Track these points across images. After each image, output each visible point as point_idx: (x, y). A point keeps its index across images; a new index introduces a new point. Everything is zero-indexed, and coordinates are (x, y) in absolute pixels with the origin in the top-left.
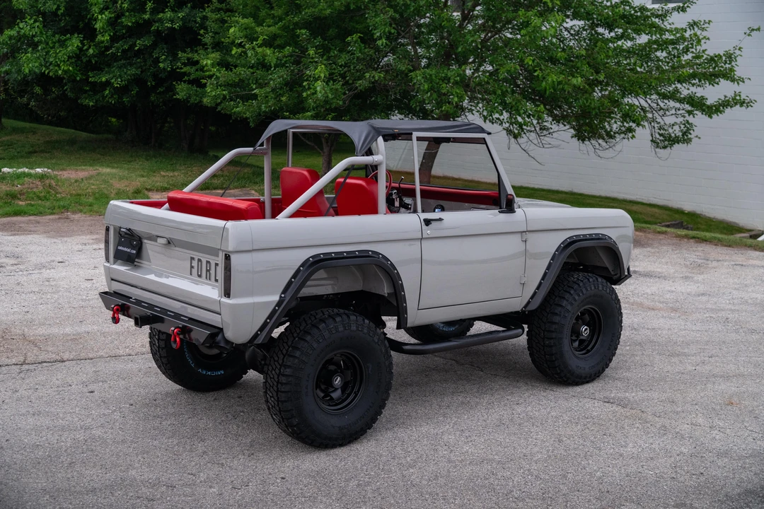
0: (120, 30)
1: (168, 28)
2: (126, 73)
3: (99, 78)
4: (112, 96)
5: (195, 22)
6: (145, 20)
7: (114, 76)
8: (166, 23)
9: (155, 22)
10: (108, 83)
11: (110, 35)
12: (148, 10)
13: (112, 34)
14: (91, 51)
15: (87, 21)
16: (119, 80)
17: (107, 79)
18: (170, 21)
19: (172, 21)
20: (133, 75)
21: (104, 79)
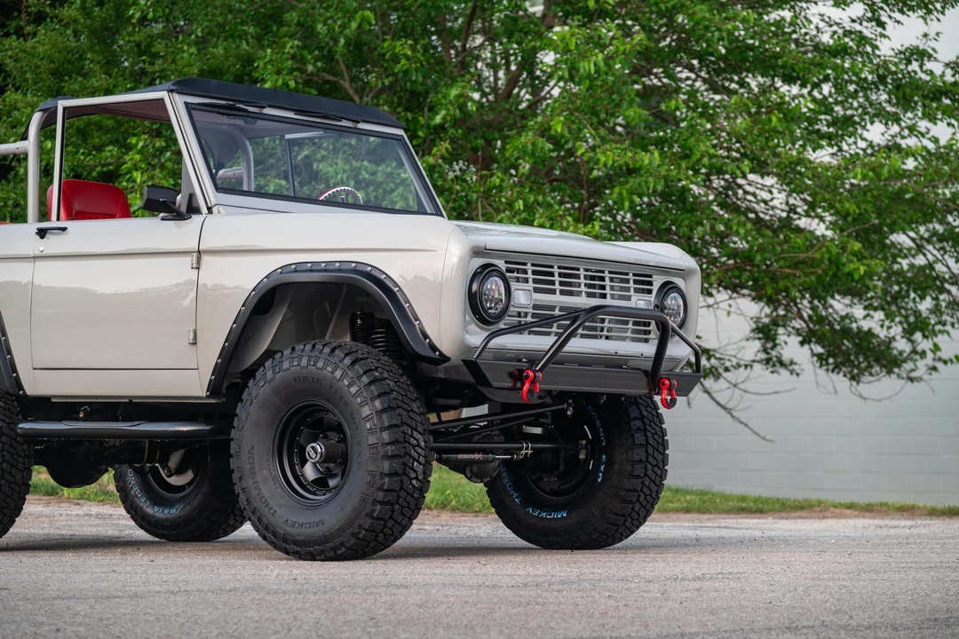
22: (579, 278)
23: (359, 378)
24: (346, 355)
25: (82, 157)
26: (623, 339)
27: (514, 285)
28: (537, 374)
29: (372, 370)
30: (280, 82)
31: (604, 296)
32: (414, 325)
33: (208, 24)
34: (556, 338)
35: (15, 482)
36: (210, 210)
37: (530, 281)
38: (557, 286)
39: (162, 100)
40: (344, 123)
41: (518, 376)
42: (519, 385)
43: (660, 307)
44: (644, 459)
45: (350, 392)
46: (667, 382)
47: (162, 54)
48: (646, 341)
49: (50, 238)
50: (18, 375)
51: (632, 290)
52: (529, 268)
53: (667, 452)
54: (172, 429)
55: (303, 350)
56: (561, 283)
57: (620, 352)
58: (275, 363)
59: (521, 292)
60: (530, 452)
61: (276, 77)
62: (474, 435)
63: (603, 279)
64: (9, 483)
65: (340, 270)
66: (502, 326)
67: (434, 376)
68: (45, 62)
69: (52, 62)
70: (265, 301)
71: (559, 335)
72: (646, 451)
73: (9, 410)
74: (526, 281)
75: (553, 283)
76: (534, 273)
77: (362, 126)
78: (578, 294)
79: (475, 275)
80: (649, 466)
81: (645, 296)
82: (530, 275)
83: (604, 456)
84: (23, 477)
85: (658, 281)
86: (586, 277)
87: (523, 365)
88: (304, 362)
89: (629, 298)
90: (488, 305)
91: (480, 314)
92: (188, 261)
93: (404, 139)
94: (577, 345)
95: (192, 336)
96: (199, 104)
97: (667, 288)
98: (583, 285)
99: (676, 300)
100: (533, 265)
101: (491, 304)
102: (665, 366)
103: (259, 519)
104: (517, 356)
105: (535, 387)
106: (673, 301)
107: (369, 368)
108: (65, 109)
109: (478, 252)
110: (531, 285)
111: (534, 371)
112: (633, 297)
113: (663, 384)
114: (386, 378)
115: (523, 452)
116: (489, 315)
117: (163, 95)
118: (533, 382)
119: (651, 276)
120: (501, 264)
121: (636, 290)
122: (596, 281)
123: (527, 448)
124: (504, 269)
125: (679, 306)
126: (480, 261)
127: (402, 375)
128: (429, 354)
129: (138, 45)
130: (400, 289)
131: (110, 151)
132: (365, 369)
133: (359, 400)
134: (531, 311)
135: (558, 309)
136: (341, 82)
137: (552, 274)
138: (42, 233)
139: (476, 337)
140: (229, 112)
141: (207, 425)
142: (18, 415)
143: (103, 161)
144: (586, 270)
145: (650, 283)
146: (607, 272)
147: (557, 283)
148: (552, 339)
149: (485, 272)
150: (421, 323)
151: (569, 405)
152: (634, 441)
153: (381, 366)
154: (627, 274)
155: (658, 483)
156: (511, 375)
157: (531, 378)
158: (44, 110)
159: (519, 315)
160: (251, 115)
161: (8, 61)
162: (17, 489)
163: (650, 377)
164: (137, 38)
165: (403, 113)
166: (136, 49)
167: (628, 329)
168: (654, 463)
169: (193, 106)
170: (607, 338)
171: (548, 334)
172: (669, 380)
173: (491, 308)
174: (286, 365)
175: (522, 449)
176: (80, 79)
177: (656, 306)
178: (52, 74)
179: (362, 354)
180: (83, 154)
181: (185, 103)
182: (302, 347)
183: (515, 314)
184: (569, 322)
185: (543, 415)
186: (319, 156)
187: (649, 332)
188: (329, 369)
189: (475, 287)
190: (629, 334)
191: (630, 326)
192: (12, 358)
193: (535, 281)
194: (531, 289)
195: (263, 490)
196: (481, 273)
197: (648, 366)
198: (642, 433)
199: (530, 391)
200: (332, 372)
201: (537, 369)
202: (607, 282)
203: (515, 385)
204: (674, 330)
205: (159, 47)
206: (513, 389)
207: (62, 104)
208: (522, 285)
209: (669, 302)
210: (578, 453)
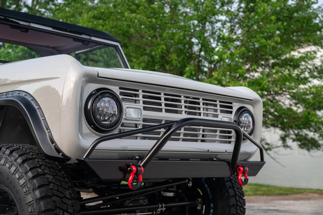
22: (181, 102)
26: (214, 141)
27: (125, 105)
28: (140, 169)
31: (200, 114)
32: (46, 134)
37: (141, 102)
38: (163, 107)
40: (84, 36)
41: (125, 171)
43: (238, 122)
46: (242, 169)
48: (230, 142)
51: (219, 111)
52: (141, 93)
56: (166, 105)
57: (211, 150)
59: (132, 110)
60: (164, 209)
63: (199, 104)
66: (116, 132)
74: (137, 102)
75: (160, 104)
76: (145, 97)
77: (94, 38)
78: (181, 112)
79: (91, 95)
81: (228, 115)
82: (141, 99)
83: (212, 205)
85: (236, 106)
86: (185, 102)
89: (217, 116)
90: (102, 118)
91: (94, 125)
93: (118, 47)
97: (242, 111)
98: (183, 107)
99: (247, 118)
100: (144, 91)
101: (104, 117)
102: (240, 158)
104: (133, 155)
106: (245, 118)
109: (90, 79)
110: (141, 105)
111: (137, 166)
112: (219, 116)
113: (239, 170)
115: (160, 210)
116: (104, 126)
118: (137, 174)
119: (231, 103)
120: (116, 90)
121: (222, 111)
122: (193, 104)
123: (162, 207)
124: (118, 93)
125: (249, 122)
126: (94, 87)
130: (40, 108)
134: (142, 123)
135: (164, 121)
137: (159, 98)
144: (187, 97)
145: (231, 108)
146: (201, 99)
147: (163, 105)
149: (98, 93)
150: (50, 132)
151: (189, 180)
152: (229, 194)
154: (216, 101)
156: (121, 169)
157: (134, 172)
159: (130, 125)
163: (231, 166)
167: (216, 135)
170: (203, 141)
172: (243, 167)
173: (105, 121)
175: (158, 208)
177: (235, 121)
179: (32, 155)
183: (134, 126)
185: (172, 187)
187: (230, 137)
188: (7, 165)
189: (90, 105)
190: (217, 138)
191: (218, 133)
193: (145, 102)
194: (142, 108)
196: (95, 94)
197: (230, 157)
201: (141, 164)
202: (201, 106)
204: (244, 135)
208: (133, 105)
209: (243, 119)
210: (197, 206)
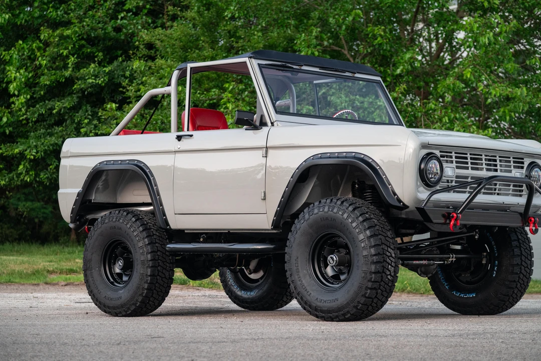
0: (38, 91)
1: (93, 86)
2: (43, 144)
3: (11, 150)
4: (27, 172)
5: (124, 76)
6: (66, 78)
7: (28, 147)
8: (89, 78)
9: (78, 79)
10: (22, 156)
11: (26, 98)
12: (70, 66)
13: (29, 97)
14: (5, 119)
15: (4, 85)
16: (35, 151)
17: (20, 151)
18: (92, 76)
19: (96, 76)
20: (51, 145)
21: (17, 151)
22: (482, 160)
23: (357, 218)
24: (350, 205)
25: (199, 95)
26: (507, 195)
27: (445, 165)
28: (458, 215)
29: (364, 214)
30: (310, 52)
31: (496, 170)
32: (388, 188)
33: (269, 19)
34: (469, 194)
35: (165, 278)
36: (272, 124)
37: (454, 162)
38: (469, 165)
39: (245, 62)
40: (347, 74)
41: (447, 217)
42: (448, 221)
43: (529, 176)
44: (520, 263)
45: (352, 227)
46: (533, 219)
47: (242, 37)
48: (521, 196)
49: (184, 141)
50: (166, 217)
51: (512, 167)
52: (453, 155)
53: (533, 259)
54: (252, 247)
55: (326, 203)
56: (472, 163)
57: (505, 202)
58: (309, 210)
59: (449, 168)
60: (454, 259)
61: (307, 49)
62: (422, 251)
63: (495, 161)
64: (162, 278)
65: (346, 157)
66: (438, 188)
67: (399, 216)
68: (177, 42)
69: (181, 42)
70: (304, 175)
71: (471, 193)
72: (521, 259)
73: (161, 237)
74: (452, 162)
75: (467, 163)
76: (456, 157)
77: (357, 75)
78: (482, 169)
79: (423, 159)
80: (523, 268)
81: (520, 170)
82: (454, 159)
83: (497, 262)
84: (169, 275)
85: (527, 162)
86: (486, 160)
87: (451, 210)
88: (326, 209)
89: (510, 171)
90: (430, 176)
91: (426, 181)
92: (260, 153)
93: (381, 82)
94: (481, 198)
95: (263, 195)
96: (266, 64)
98: (484, 164)
99: (538, 172)
100: (455, 153)
101: (432, 175)
102: (531, 210)
103: (302, 298)
104: (447, 205)
105: (457, 223)
106: (536, 173)
107: (363, 212)
108: (191, 68)
109: (424, 146)
110: (454, 165)
111: (457, 214)
112: (513, 171)
113: (531, 221)
114: (372, 218)
115: (451, 260)
116: (430, 181)
117: (246, 59)
118: (456, 220)
119: (523, 159)
120: (438, 153)
121: (515, 167)
122: (492, 162)
123: (452, 258)
124: (439, 155)
125: (539, 176)
126: (426, 151)
127: (381, 217)
128: (397, 204)
129: (229, 32)
130: (380, 168)
131: (214, 92)
132: (361, 213)
133: (357, 230)
134: (455, 179)
135: (470, 178)
136: (343, 50)
137: (466, 158)
138: (179, 138)
139: (424, 194)
140: (282, 69)
141: (272, 245)
142: (166, 240)
143: (210, 98)
144: (486, 156)
145: (523, 163)
146: (498, 157)
147: (469, 163)
148: (467, 195)
149: (428, 157)
150: (392, 187)
151: (476, 232)
152: (514, 253)
153: (369, 211)
154: (509, 158)
155: (528, 277)
156: (444, 216)
157: (455, 218)
158: (180, 69)
159: (448, 181)
160: (295, 70)
161: (157, 42)
162: (166, 281)
163: (523, 217)
164: (228, 28)
165: (378, 68)
166: (228, 34)
167: (510, 189)
168: (526, 265)
169: (262, 66)
170: (498, 194)
171: (465, 192)
172: (534, 218)
173: (432, 178)
174: (316, 211)
175: (450, 258)
176: (197, 51)
177: (526, 176)
178: (182, 49)
179: (359, 204)
180: (199, 93)
181: (258, 64)
182: (325, 201)
183: (446, 181)
184: (476, 186)
185: (462, 239)
186: (331, 93)
187: (522, 191)
188: (340, 213)
189: (422, 166)
190: (511, 192)
191: (511, 187)
192: (163, 208)
193: (457, 162)
194: (455, 167)
195: (304, 282)
196: (426, 158)
197: (522, 210)
198: (519, 249)
199: (455, 225)
200: (342, 215)
201: (458, 212)
202: (498, 163)
203: (446, 221)
204: (536, 190)
205: (241, 33)
206: (445, 224)
207: (190, 65)
208: (450, 165)
209: (533, 173)
210: (482, 260)
